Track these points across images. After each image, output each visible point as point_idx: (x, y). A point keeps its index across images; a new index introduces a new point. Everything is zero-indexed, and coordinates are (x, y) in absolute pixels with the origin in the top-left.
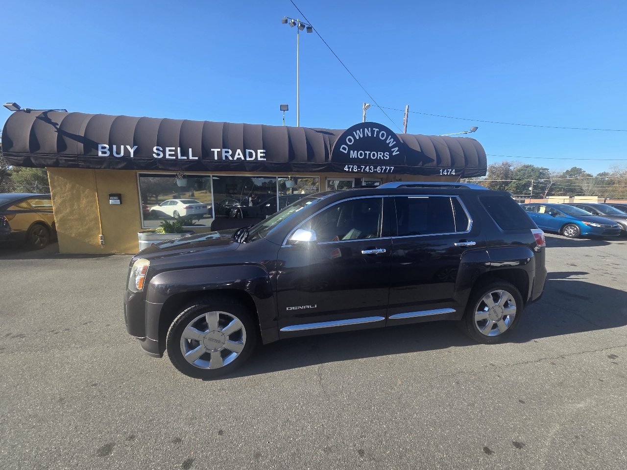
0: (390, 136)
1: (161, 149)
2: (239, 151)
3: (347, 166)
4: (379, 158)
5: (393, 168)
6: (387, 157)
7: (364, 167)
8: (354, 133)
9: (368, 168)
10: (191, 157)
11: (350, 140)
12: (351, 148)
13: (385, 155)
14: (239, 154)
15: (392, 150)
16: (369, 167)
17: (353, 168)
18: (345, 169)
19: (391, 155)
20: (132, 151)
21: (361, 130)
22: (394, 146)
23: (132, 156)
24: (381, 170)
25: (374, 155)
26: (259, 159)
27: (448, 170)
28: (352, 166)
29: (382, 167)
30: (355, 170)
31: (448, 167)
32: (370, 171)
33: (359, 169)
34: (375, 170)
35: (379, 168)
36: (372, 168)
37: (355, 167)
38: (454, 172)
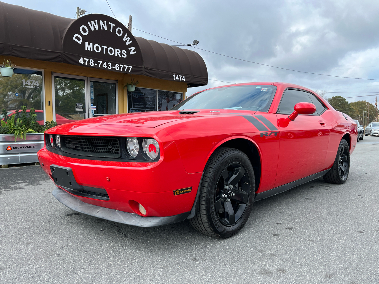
4: (116, 55)
5: (131, 67)
6: (124, 55)
7: (101, 62)
8: (89, 23)
9: (105, 63)
11: (84, 30)
15: (129, 49)
16: (107, 63)
17: (89, 62)
18: (80, 62)
19: (128, 54)
21: (96, 21)
22: (130, 45)
24: (120, 69)
25: (111, 51)
27: (180, 76)
28: (87, 60)
29: (120, 65)
30: (92, 64)
31: (179, 73)
32: (108, 67)
33: (96, 64)
34: (114, 67)
35: (117, 66)
36: (110, 64)
37: (92, 61)
38: (184, 78)
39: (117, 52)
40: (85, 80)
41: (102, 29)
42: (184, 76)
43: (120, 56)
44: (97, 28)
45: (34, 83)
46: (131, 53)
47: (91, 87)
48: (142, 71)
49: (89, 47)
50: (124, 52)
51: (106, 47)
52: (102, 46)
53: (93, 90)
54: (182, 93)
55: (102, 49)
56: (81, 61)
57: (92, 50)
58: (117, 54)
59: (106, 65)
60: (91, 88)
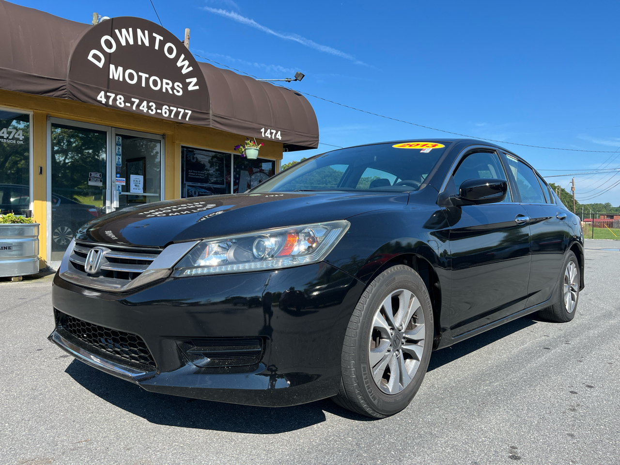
3: (102, 93)
4: (164, 90)
5: (190, 112)
6: (178, 92)
7: (137, 101)
8: (117, 31)
9: (145, 103)
11: (109, 45)
12: (111, 59)
13: (175, 86)
15: (187, 81)
16: (148, 104)
17: (115, 100)
18: (99, 98)
19: (185, 89)
21: (131, 30)
22: (190, 75)
24: (170, 114)
27: (272, 131)
28: (113, 96)
29: (171, 108)
30: (120, 103)
31: (271, 127)
32: (150, 111)
34: (159, 111)
35: (166, 108)
36: (152, 106)
37: (120, 99)
38: (280, 135)
39: (166, 85)
40: (106, 132)
41: (140, 43)
42: (279, 132)
43: (171, 92)
44: (131, 42)
45: (15, 134)
46: (190, 88)
47: (117, 144)
48: (209, 120)
49: (116, 73)
50: (178, 86)
51: (147, 76)
52: (140, 74)
53: (120, 150)
54: (274, 161)
55: (140, 78)
56: (101, 97)
57: (121, 79)
58: (166, 88)
59: (145, 106)
60: (117, 147)
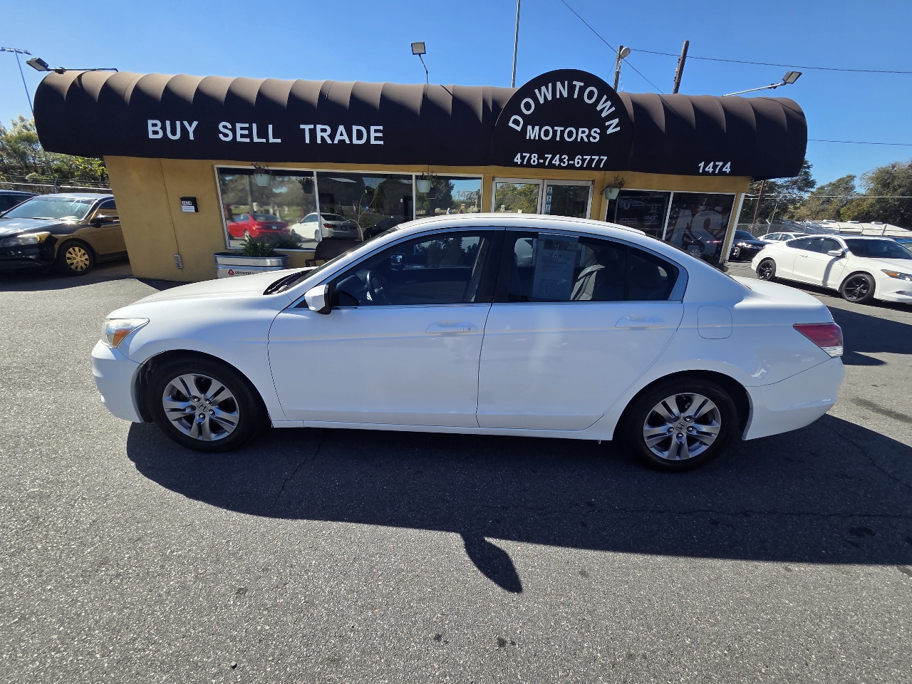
0: (605, 97)
1: (230, 126)
2: (341, 128)
3: (519, 155)
4: (579, 140)
5: (605, 158)
6: (595, 138)
7: (550, 156)
8: (536, 91)
9: (557, 157)
10: (272, 140)
11: (528, 106)
12: (529, 120)
13: (593, 133)
14: (341, 135)
15: (607, 124)
16: (560, 157)
17: (530, 158)
18: (515, 160)
19: (603, 134)
20: (191, 130)
21: (550, 85)
22: (610, 117)
23: (192, 137)
24: (583, 164)
25: (570, 134)
26: (373, 142)
27: (717, 163)
28: (528, 155)
29: (585, 157)
30: (534, 161)
31: (718, 158)
32: (562, 164)
33: (541, 161)
34: (571, 162)
35: (579, 159)
36: (565, 158)
37: (534, 157)
38: (729, 167)
39: (582, 134)
40: (538, 184)
41: (558, 96)
42: (729, 164)
43: (586, 140)
44: (550, 98)
46: (610, 131)
47: (548, 195)
49: (533, 133)
51: (563, 129)
52: (556, 128)
54: (734, 195)
55: (555, 132)
56: (518, 158)
57: (537, 138)
58: (582, 137)
59: (558, 160)
